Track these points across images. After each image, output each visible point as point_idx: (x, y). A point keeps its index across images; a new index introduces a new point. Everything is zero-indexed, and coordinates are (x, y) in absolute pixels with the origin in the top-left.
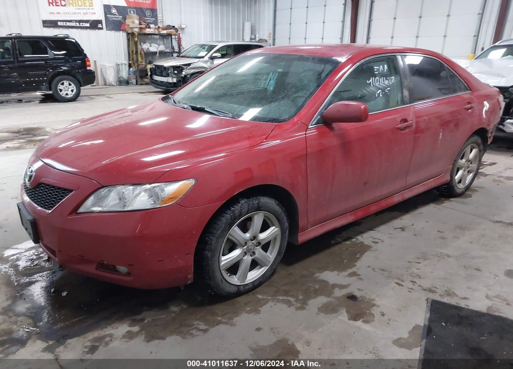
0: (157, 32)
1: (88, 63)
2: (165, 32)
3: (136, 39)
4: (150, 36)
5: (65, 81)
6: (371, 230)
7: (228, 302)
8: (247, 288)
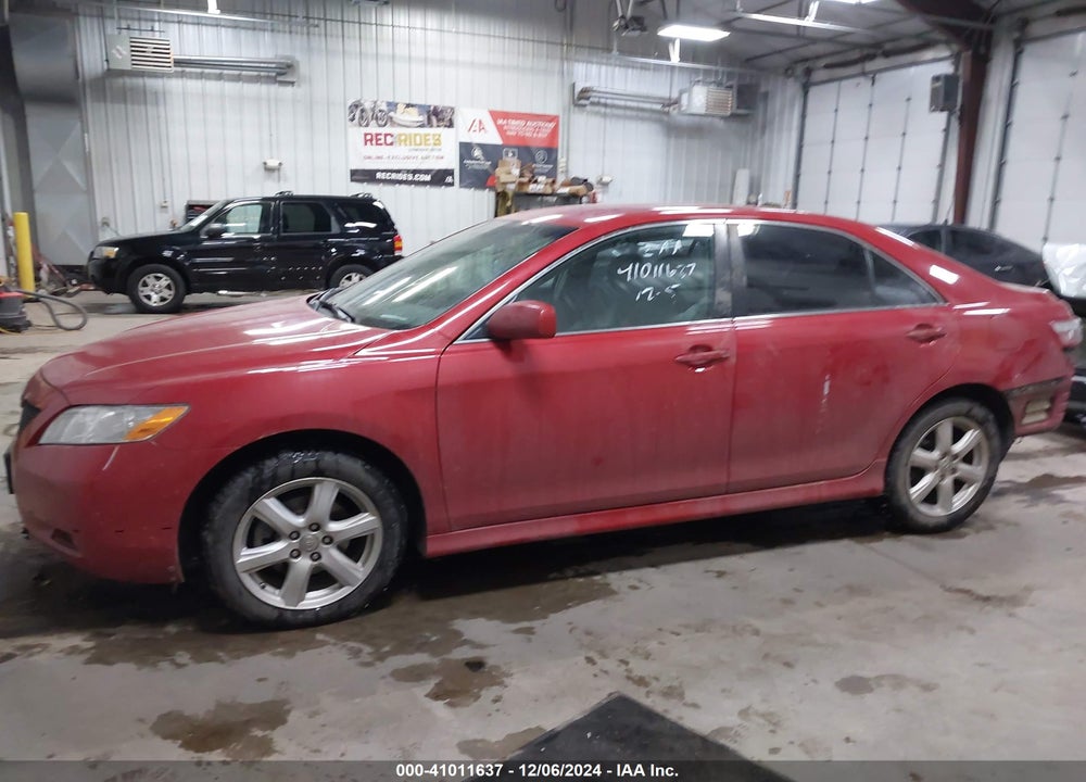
0: (549, 191)
1: (397, 245)
2: (566, 190)
3: (509, 203)
4: (539, 198)
5: (353, 275)
6: (652, 566)
7: (261, 635)
8: (301, 616)
